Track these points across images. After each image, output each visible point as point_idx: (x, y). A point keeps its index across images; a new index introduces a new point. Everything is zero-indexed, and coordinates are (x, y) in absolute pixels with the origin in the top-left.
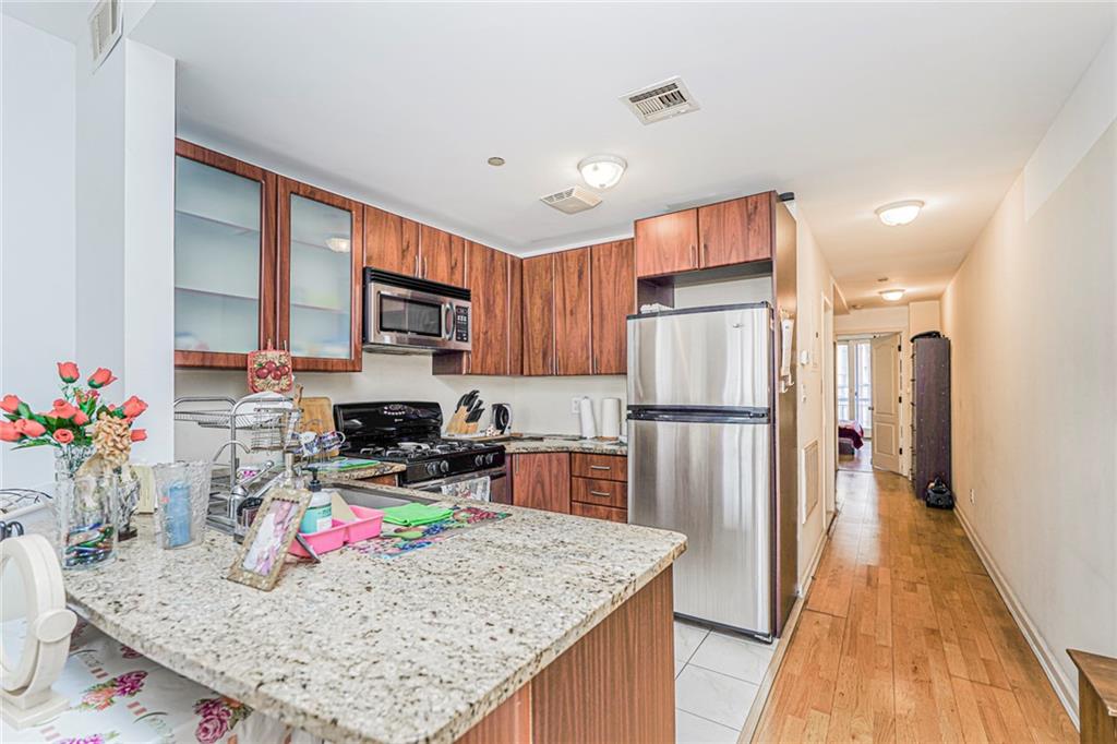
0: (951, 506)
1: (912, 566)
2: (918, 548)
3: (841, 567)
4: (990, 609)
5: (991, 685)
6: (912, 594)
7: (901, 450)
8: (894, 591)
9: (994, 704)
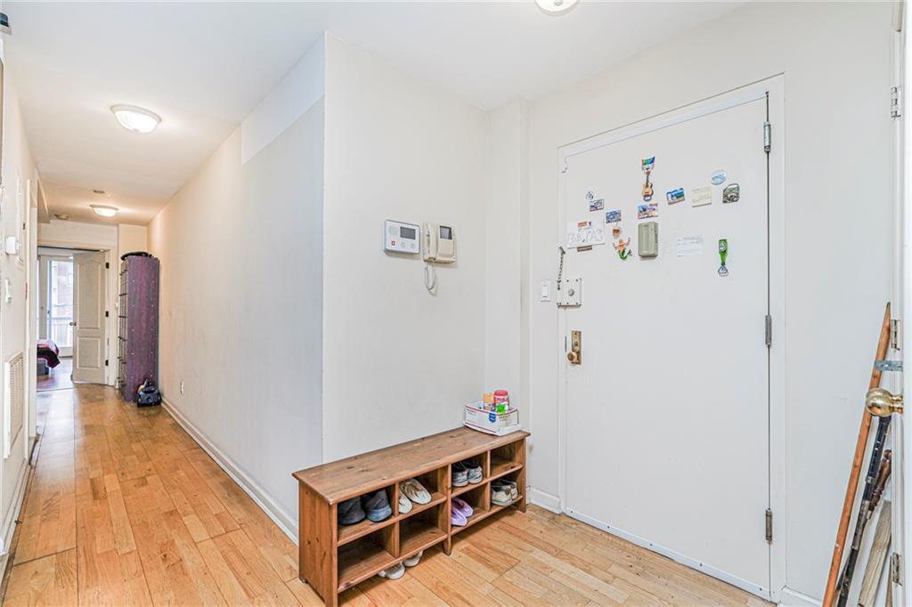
0: (158, 402)
1: (137, 462)
2: (139, 445)
3: (57, 493)
4: (208, 473)
5: (227, 532)
6: (144, 488)
7: (107, 362)
8: (125, 492)
9: (233, 547)
